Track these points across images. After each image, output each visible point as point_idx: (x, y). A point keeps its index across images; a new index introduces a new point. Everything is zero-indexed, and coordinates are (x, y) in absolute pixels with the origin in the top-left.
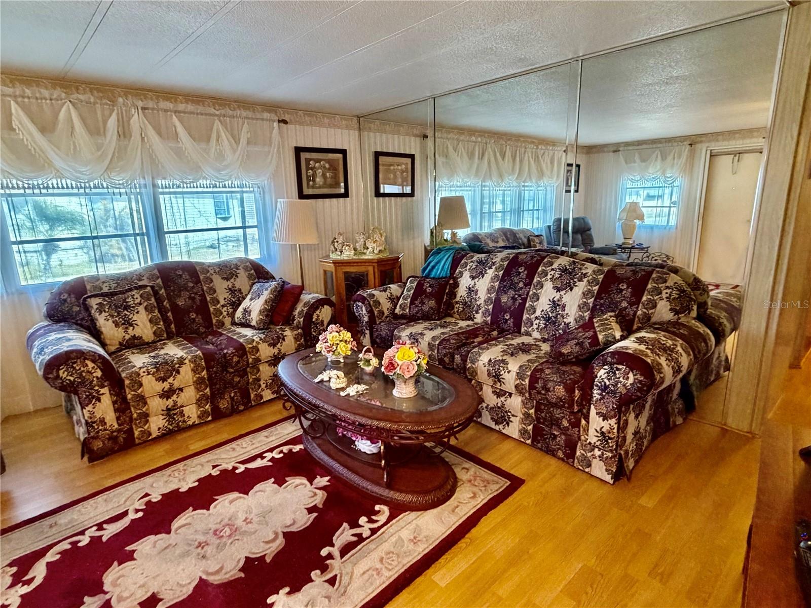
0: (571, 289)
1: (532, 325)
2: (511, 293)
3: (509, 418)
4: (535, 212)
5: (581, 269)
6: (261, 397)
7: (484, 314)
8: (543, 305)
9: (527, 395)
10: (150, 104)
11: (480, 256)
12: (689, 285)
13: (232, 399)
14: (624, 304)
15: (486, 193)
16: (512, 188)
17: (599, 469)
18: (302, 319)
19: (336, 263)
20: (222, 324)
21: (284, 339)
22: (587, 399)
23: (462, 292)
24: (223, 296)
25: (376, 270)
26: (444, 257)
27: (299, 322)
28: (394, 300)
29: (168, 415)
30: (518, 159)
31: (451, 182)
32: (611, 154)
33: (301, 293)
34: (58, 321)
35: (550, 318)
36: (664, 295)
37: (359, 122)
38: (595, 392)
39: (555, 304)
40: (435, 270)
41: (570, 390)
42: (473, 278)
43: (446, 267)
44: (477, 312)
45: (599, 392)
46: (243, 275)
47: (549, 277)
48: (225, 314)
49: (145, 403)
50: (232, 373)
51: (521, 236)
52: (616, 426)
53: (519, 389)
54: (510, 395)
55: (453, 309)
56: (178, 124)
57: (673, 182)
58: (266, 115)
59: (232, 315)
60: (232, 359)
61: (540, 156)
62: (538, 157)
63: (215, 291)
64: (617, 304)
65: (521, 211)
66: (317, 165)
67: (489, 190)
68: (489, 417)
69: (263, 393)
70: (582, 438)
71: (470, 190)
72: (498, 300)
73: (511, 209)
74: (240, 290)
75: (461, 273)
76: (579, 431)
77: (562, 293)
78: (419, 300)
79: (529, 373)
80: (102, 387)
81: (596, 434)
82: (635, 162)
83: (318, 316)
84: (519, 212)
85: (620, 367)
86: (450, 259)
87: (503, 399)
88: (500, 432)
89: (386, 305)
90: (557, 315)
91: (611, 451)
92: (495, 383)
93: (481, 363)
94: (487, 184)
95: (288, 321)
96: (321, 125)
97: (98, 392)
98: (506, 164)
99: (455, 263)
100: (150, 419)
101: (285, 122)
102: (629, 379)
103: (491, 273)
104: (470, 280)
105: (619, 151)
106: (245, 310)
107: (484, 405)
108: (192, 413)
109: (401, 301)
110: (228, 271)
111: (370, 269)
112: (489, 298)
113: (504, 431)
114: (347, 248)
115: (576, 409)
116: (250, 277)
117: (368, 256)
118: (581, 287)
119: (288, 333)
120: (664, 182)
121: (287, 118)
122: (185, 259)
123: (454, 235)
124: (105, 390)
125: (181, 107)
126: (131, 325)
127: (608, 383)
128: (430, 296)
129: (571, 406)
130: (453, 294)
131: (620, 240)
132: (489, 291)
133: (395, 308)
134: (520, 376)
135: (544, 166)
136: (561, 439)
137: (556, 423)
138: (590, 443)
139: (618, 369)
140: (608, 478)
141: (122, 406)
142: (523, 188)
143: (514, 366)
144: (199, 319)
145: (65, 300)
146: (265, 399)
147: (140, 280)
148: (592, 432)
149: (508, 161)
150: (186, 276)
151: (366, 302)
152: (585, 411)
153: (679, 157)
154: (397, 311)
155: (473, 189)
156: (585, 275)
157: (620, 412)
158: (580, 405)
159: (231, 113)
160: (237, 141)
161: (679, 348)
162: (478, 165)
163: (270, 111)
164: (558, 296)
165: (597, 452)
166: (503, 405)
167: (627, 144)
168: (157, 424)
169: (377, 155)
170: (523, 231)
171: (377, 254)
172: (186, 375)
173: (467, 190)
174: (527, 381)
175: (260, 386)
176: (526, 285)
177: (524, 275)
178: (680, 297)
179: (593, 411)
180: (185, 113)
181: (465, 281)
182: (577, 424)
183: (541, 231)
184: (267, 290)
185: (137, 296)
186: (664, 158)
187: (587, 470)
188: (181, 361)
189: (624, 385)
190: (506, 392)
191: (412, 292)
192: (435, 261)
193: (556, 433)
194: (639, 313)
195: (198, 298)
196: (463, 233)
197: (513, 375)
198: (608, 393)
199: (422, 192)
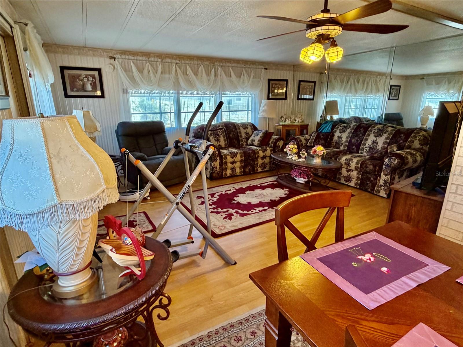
0: (381, 136)
1: (364, 150)
2: (356, 138)
3: (351, 179)
4: (373, 109)
5: (386, 129)
6: (258, 170)
7: (344, 147)
8: (369, 142)
9: (359, 170)
10: (224, 64)
11: (344, 124)
12: (429, 135)
13: (249, 169)
14: (401, 141)
15: (348, 99)
16: (361, 97)
17: (383, 194)
18: (273, 145)
19: (283, 125)
20: (243, 144)
21: (267, 151)
22: (381, 170)
23: (336, 138)
24: (243, 135)
25: (299, 129)
26: (328, 125)
27: (271, 146)
28: (307, 140)
29: (232, 170)
30: (366, 83)
31: (331, 94)
32: (420, 80)
33: (272, 135)
34: (198, 138)
35: (371, 147)
36: (417, 138)
37: (294, 67)
38: (384, 167)
39: (374, 142)
40: (324, 130)
41: (375, 166)
42: (341, 133)
43: (329, 128)
44: (341, 146)
45: (385, 167)
46: (249, 128)
47: (373, 132)
48: (244, 141)
49: (227, 165)
50: (251, 159)
51: (364, 120)
52: (390, 178)
53: (356, 168)
54: (353, 170)
55: (331, 144)
56: (232, 71)
57: (453, 96)
58: (260, 67)
59: (247, 142)
60: (251, 155)
61: (378, 81)
62: (377, 82)
63: (241, 133)
64: (398, 142)
65: (365, 109)
66: (276, 86)
67: (350, 98)
68: (344, 180)
69: (258, 169)
70: (378, 184)
71: (340, 98)
72: (351, 141)
73: (360, 107)
74: (249, 133)
75: (336, 131)
76: (377, 181)
77: (377, 138)
78: (318, 140)
79: (360, 162)
80: (218, 157)
81: (383, 181)
82: (432, 84)
83: (278, 144)
84: (364, 108)
85: (393, 158)
86: (332, 125)
87: (349, 173)
88: (347, 185)
89: (304, 142)
90: (374, 146)
91: (387, 187)
92: (347, 167)
93: (342, 160)
94: (349, 95)
95: (267, 145)
96: (279, 69)
97: (216, 158)
98: (360, 86)
99: (334, 127)
100: (228, 170)
101: (266, 69)
102: (395, 162)
103: (348, 131)
104: (339, 133)
105: (424, 78)
106: (252, 140)
107: (342, 176)
108: (238, 171)
109: (310, 141)
110: (245, 126)
111: (297, 129)
112: (347, 140)
113: (349, 184)
114: (288, 120)
115: (376, 173)
116: (252, 129)
117: (296, 123)
118: (385, 136)
119: (268, 148)
120: (448, 95)
121: (267, 67)
122: (228, 121)
123: (332, 117)
124: (218, 158)
125: (233, 65)
126: (219, 141)
127: (388, 163)
128: (322, 139)
129: (375, 172)
130: (332, 139)
131: (419, 126)
132: (347, 138)
133: (307, 143)
134: (357, 163)
135: (380, 86)
136: (370, 185)
137: (369, 179)
138: (380, 185)
139: (392, 158)
140: (385, 196)
141: (221, 164)
142: (367, 97)
143: (355, 160)
144: (236, 142)
145: (200, 131)
146: (259, 171)
147: (219, 127)
148: (381, 181)
149: (361, 84)
150: (232, 127)
151: (297, 140)
152: (379, 174)
153: (458, 82)
154: (308, 144)
155: (341, 97)
156: (387, 131)
157: (392, 173)
158: (378, 172)
159: (249, 66)
160: (250, 77)
161: (418, 155)
162: (345, 86)
163: (261, 65)
164: (375, 139)
165: (382, 188)
166: (349, 175)
167: (429, 75)
168: (229, 172)
169: (300, 81)
170: (365, 118)
171: (300, 123)
172: (238, 158)
173: (338, 98)
174: (359, 165)
175: (258, 166)
176: (363, 135)
177: (362, 132)
178: (424, 139)
179: (382, 173)
180: (234, 67)
181: (337, 134)
182: (376, 179)
183: (375, 119)
184: (260, 133)
185: (220, 131)
186: (449, 83)
187: (378, 194)
188: (237, 153)
189: (394, 164)
190: (351, 170)
191: (315, 137)
192: (324, 126)
193: (368, 183)
194: (407, 144)
195: (236, 135)
196: (335, 117)
197: (355, 163)
198: (388, 167)
199: (317, 98)
